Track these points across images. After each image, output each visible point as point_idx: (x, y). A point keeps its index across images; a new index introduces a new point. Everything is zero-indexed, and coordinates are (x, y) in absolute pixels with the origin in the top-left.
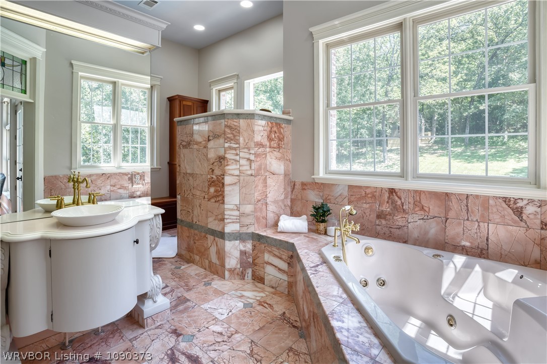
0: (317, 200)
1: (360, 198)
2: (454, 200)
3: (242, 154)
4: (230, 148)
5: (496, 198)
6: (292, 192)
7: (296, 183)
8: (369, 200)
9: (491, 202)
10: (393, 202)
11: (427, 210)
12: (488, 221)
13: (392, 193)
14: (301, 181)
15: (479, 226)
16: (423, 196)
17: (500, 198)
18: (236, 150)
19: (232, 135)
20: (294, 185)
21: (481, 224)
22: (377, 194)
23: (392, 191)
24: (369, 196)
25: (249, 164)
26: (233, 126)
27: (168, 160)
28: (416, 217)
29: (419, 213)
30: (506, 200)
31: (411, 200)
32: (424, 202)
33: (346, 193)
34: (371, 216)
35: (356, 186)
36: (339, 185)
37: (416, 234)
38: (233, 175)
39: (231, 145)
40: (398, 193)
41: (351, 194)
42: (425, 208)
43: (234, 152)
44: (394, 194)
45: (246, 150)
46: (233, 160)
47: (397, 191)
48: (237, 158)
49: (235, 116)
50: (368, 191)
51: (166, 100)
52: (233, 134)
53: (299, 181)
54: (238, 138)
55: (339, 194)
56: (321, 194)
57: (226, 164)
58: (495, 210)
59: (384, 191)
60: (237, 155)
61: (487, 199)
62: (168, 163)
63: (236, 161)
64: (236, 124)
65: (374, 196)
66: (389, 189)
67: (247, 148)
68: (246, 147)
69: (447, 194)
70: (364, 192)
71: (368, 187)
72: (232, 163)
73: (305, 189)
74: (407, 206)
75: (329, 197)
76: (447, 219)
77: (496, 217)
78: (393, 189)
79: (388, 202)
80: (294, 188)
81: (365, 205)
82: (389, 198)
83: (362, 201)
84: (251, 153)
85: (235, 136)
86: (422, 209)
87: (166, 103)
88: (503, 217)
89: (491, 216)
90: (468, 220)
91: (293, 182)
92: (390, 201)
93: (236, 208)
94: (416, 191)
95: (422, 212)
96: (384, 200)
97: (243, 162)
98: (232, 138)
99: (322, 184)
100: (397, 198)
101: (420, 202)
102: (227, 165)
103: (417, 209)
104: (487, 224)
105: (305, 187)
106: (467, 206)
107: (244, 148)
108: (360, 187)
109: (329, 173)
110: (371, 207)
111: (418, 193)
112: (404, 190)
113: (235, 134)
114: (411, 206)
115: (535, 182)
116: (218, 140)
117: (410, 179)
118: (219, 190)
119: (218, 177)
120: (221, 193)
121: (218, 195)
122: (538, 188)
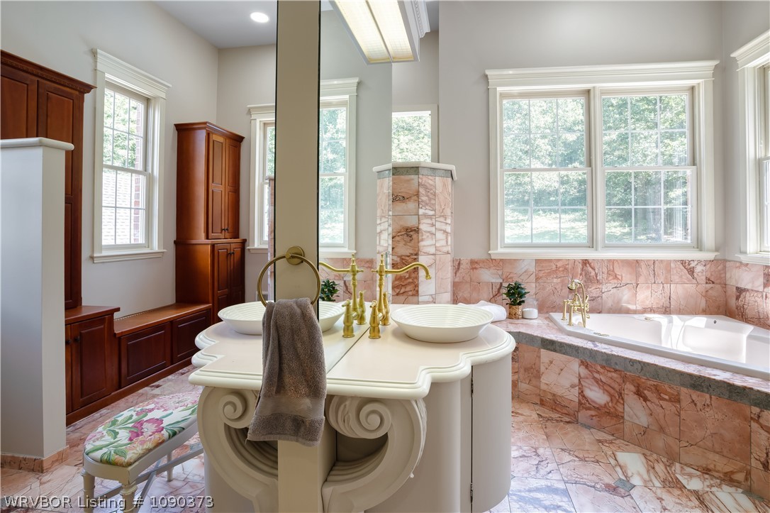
0: (494, 281)
1: (550, 272)
2: (643, 266)
3: (438, 225)
4: (426, 216)
5: (676, 261)
6: (456, 274)
7: (461, 262)
8: (560, 274)
9: (672, 265)
10: (587, 274)
11: (620, 277)
12: (670, 282)
13: (586, 264)
14: (469, 258)
15: (663, 287)
16: (616, 264)
17: (678, 261)
18: (431, 219)
19: (427, 198)
20: (459, 264)
21: (665, 285)
22: (570, 267)
23: (585, 262)
24: (561, 269)
25: (445, 238)
26: (428, 185)
27: (174, 237)
28: (610, 286)
29: (613, 281)
30: (683, 262)
31: (605, 270)
32: (617, 271)
33: (532, 269)
34: (563, 291)
35: (546, 260)
36: (524, 260)
37: (609, 303)
38: (429, 254)
39: (427, 211)
40: (592, 264)
41: (540, 269)
42: (618, 276)
43: (429, 221)
44: (588, 265)
45: (442, 219)
46: (429, 232)
47: (590, 262)
48: (433, 229)
49: (430, 172)
50: (559, 264)
51: (173, 129)
52: (428, 196)
53: (466, 258)
54: (433, 202)
55: (524, 270)
56: (500, 272)
57: (420, 238)
58: (675, 272)
59: (577, 263)
60: (433, 225)
61: (669, 262)
62: (175, 242)
63: (432, 234)
64: (430, 182)
65: (566, 269)
66: (583, 260)
67: (443, 216)
68: (443, 214)
69: (637, 260)
70: (555, 266)
71: (559, 260)
72: (428, 236)
73: (476, 268)
74: (601, 277)
75: (511, 275)
76: (638, 285)
77: (676, 278)
78: (586, 260)
79: (581, 274)
80: (458, 269)
81: (555, 280)
82: (582, 270)
83: (552, 276)
84: (447, 224)
85: (430, 199)
86: (616, 277)
87: (173, 134)
88: (681, 277)
89: (672, 277)
90: (655, 283)
91: (457, 260)
92: (584, 273)
93: (431, 300)
94: (609, 261)
95: (616, 281)
96: (577, 273)
97: (440, 235)
98: (428, 201)
99: (501, 260)
100: (590, 269)
101: (613, 271)
102: (422, 240)
103: (611, 278)
104: (669, 285)
105: (476, 266)
106: (654, 271)
107: (440, 216)
108: (550, 261)
109: (505, 247)
110: (562, 281)
111: (612, 262)
112: (598, 260)
113: (431, 196)
114: (605, 276)
115: (699, 245)
116: (404, 204)
117: (599, 249)
118: (407, 277)
119: (403, 257)
120: (410, 280)
121: (403, 284)
122: (701, 250)
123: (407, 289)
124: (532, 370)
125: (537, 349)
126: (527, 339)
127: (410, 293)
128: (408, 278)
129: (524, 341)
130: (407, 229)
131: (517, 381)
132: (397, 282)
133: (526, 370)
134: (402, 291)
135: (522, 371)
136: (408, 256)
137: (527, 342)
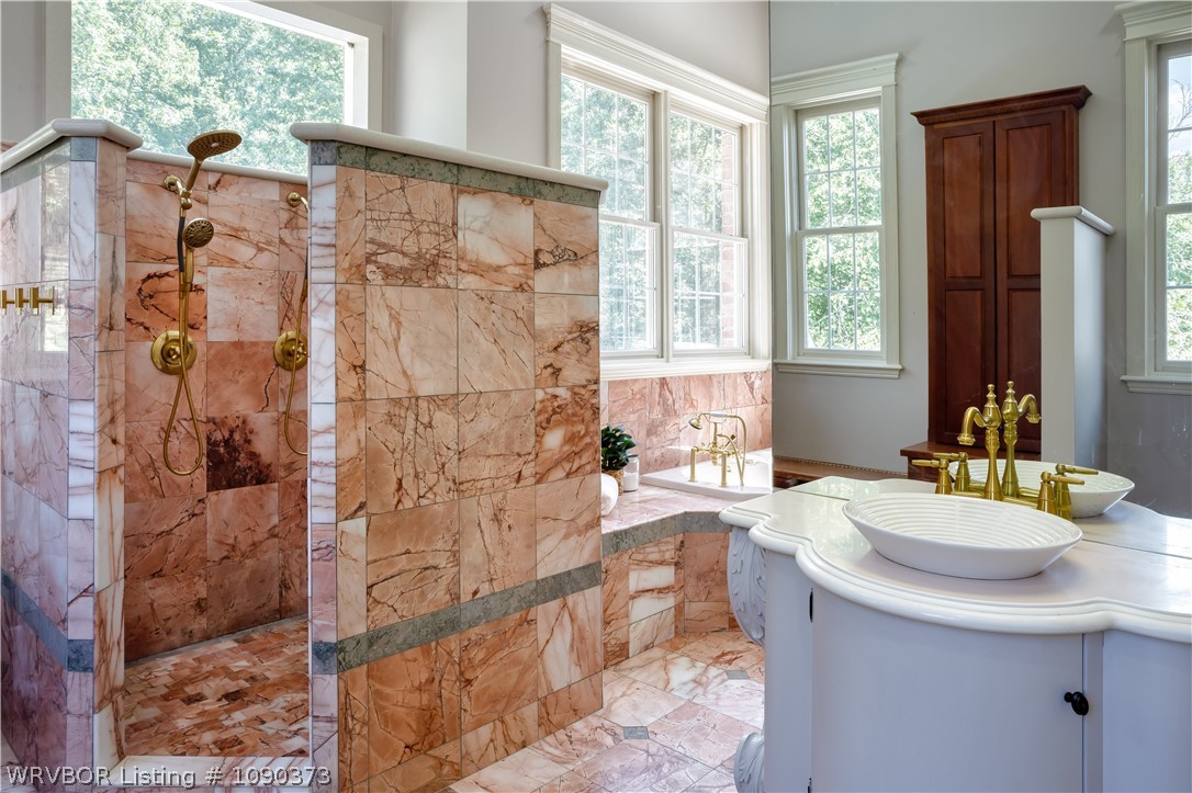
1: (625, 404)
2: (715, 383)
8: (637, 406)
9: (738, 380)
10: (665, 402)
11: (695, 404)
12: (737, 406)
13: (663, 386)
16: (691, 384)
17: (742, 374)
22: (647, 391)
23: (663, 382)
24: (637, 396)
28: (686, 420)
29: (689, 411)
30: (746, 376)
31: (682, 394)
32: (693, 394)
33: (607, 398)
34: (641, 434)
35: (621, 382)
40: (670, 386)
42: (693, 402)
44: (665, 388)
47: (669, 381)
50: (636, 388)
59: (654, 384)
61: (735, 377)
65: (643, 396)
66: (659, 379)
69: (710, 376)
70: (631, 392)
71: (635, 381)
74: (679, 404)
77: (741, 399)
78: (662, 378)
79: (658, 403)
81: (632, 417)
82: (660, 395)
83: (628, 410)
86: (691, 404)
88: (744, 397)
89: (738, 397)
90: (724, 409)
92: (661, 401)
94: (686, 378)
95: (692, 410)
96: (655, 401)
100: (668, 395)
101: (690, 394)
103: (687, 406)
106: (724, 390)
108: (626, 383)
110: (639, 417)
111: (688, 379)
112: (675, 378)
114: (682, 402)
115: (751, 352)
116: (575, 270)
117: (671, 359)
118: (583, 432)
119: (576, 390)
120: (588, 440)
121: (577, 450)
122: (753, 358)
123: (584, 461)
124: (712, 574)
125: (722, 535)
126: (702, 523)
127: (588, 468)
128: (585, 435)
129: (695, 526)
130: (582, 327)
131: (683, 602)
132: (566, 448)
133: (700, 577)
134: (574, 468)
135: (692, 581)
136: (584, 387)
137: (701, 527)
